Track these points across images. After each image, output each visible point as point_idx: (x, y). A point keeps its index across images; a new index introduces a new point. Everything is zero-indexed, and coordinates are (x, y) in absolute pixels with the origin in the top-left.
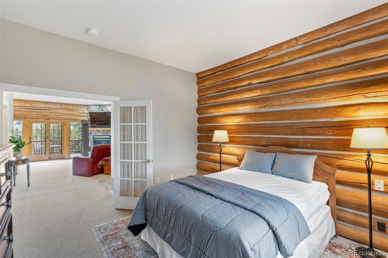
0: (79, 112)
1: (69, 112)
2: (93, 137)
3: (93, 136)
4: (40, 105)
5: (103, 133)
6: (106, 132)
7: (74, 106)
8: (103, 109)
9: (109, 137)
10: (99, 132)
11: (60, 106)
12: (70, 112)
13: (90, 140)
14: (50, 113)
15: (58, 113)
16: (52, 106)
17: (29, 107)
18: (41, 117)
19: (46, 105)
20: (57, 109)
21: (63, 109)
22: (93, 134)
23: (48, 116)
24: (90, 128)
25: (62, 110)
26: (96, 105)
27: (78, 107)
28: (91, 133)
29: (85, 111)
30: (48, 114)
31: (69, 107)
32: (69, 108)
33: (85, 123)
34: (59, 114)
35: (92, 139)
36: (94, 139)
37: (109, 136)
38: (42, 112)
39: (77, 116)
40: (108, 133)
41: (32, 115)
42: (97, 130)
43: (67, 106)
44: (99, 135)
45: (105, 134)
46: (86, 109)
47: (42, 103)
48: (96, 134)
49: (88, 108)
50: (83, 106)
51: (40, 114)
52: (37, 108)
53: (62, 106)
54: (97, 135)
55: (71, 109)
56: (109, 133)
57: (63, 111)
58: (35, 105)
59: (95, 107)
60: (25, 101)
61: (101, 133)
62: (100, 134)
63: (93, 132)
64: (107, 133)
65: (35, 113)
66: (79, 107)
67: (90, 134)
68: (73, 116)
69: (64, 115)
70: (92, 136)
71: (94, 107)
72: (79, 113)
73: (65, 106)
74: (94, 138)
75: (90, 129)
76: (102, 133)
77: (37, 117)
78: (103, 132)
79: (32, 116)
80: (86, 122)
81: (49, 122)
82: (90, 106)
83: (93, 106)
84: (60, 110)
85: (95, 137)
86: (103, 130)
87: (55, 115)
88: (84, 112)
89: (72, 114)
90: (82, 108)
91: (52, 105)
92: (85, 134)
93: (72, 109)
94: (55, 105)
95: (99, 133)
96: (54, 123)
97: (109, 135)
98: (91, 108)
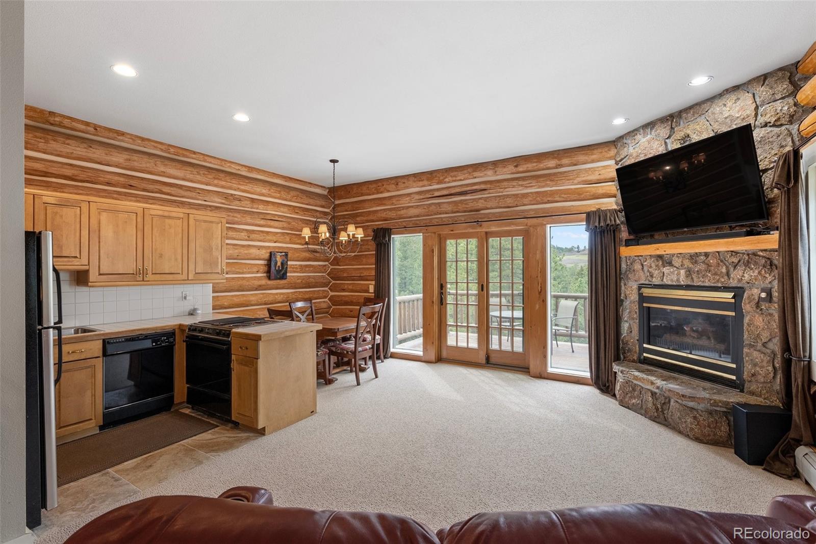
0: (579, 179)
1: (543, 187)
2: (641, 295)
3: (640, 288)
4: (461, 180)
5: (689, 273)
6: (709, 265)
7: (560, 159)
8: (689, 132)
9: (728, 296)
10: (670, 264)
11: (514, 170)
12: (547, 186)
13: (627, 304)
14: (486, 199)
15: (508, 196)
16: (490, 176)
17: (438, 190)
18: (463, 219)
19: (476, 174)
20: (505, 184)
21: (523, 179)
22: (639, 279)
23: (482, 212)
24: (624, 248)
25: (520, 183)
26: (650, 125)
27: (575, 159)
28: (630, 269)
29: (608, 167)
30: (480, 204)
31: (542, 165)
32: (543, 169)
33: (602, 224)
34: (509, 201)
35: (637, 304)
36: (645, 305)
37: (726, 289)
38: (466, 200)
39: (573, 197)
40: (724, 270)
41: (443, 214)
42: (660, 257)
43: (535, 164)
44: (667, 281)
45: (704, 276)
46: (610, 158)
47: (465, 171)
48: (652, 276)
49: (618, 153)
50: (595, 151)
51: (461, 207)
52: (453, 191)
53: (520, 169)
54: (656, 281)
55: (549, 175)
56: (728, 274)
57: (522, 185)
58: (449, 182)
59: (645, 135)
60: (429, 176)
61: (678, 274)
62: (672, 275)
63: (637, 266)
64: (715, 274)
65: (449, 208)
66: (582, 158)
67: (628, 278)
68: (557, 199)
69: (526, 201)
70: (635, 286)
71: (644, 140)
72: (579, 183)
73: (530, 166)
74: (642, 299)
75: (625, 251)
76: (682, 272)
77: (453, 220)
78: (687, 263)
79: (444, 217)
80: (605, 220)
81: (486, 233)
82: (625, 141)
83: (638, 137)
84: (514, 183)
85: (647, 292)
86: (692, 251)
87: (501, 204)
88: (602, 177)
89: (553, 193)
90: (593, 161)
91: (490, 172)
92: (602, 276)
93: (555, 174)
94: (499, 170)
95: (666, 270)
96: (500, 235)
97: (733, 283)
98: (631, 150)
